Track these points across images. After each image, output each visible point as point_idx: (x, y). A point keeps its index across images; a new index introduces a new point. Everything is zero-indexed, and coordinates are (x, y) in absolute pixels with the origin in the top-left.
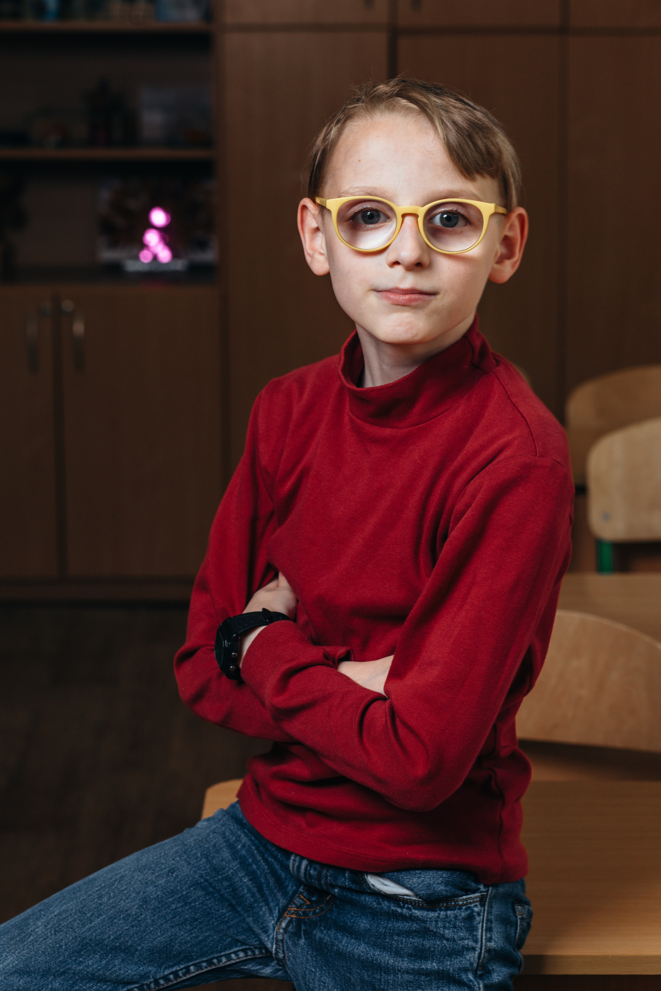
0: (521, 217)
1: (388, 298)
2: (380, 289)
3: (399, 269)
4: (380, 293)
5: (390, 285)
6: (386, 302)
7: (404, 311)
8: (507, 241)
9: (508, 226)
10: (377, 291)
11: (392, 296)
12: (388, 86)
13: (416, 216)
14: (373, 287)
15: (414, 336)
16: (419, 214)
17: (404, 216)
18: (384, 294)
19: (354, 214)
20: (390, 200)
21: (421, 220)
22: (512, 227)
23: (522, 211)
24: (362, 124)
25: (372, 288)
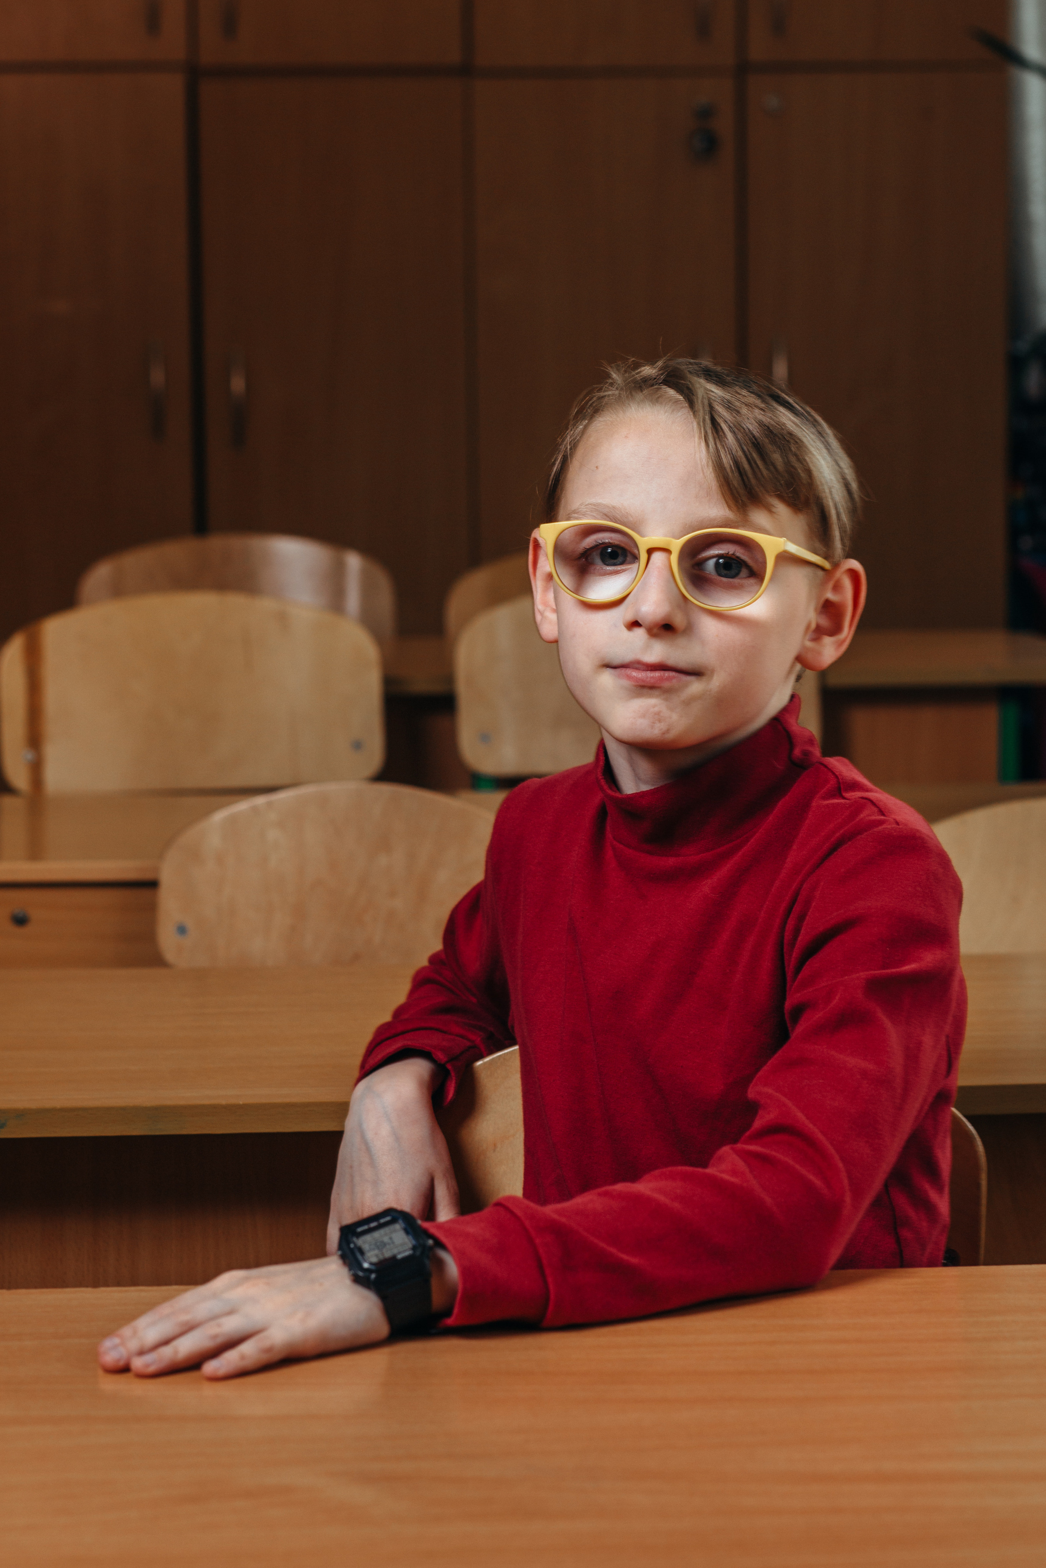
0: (854, 575)
1: (629, 677)
2: (617, 661)
3: (640, 633)
4: (618, 670)
5: (628, 657)
6: (625, 683)
7: (650, 696)
8: (830, 609)
9: (831, 585)
10: (608, 666)
11: (635, 674)
12: (655, 368)
13: (667, 551)
14: (606, 661)
15: (664, 734)
16: (672, 549)
17: (650, 551)
18: (622, 671)
19: (586, 551)
20: (633, 530)
21: (674, 558)
22: (837, 588)
23: (855, 564)
24: (611, 419)
25: (604, 663)
